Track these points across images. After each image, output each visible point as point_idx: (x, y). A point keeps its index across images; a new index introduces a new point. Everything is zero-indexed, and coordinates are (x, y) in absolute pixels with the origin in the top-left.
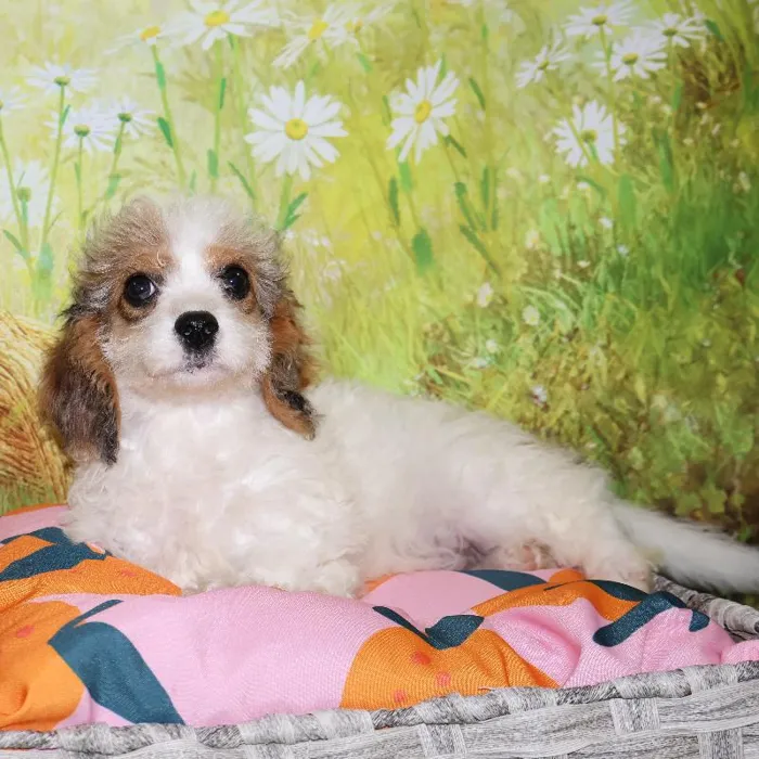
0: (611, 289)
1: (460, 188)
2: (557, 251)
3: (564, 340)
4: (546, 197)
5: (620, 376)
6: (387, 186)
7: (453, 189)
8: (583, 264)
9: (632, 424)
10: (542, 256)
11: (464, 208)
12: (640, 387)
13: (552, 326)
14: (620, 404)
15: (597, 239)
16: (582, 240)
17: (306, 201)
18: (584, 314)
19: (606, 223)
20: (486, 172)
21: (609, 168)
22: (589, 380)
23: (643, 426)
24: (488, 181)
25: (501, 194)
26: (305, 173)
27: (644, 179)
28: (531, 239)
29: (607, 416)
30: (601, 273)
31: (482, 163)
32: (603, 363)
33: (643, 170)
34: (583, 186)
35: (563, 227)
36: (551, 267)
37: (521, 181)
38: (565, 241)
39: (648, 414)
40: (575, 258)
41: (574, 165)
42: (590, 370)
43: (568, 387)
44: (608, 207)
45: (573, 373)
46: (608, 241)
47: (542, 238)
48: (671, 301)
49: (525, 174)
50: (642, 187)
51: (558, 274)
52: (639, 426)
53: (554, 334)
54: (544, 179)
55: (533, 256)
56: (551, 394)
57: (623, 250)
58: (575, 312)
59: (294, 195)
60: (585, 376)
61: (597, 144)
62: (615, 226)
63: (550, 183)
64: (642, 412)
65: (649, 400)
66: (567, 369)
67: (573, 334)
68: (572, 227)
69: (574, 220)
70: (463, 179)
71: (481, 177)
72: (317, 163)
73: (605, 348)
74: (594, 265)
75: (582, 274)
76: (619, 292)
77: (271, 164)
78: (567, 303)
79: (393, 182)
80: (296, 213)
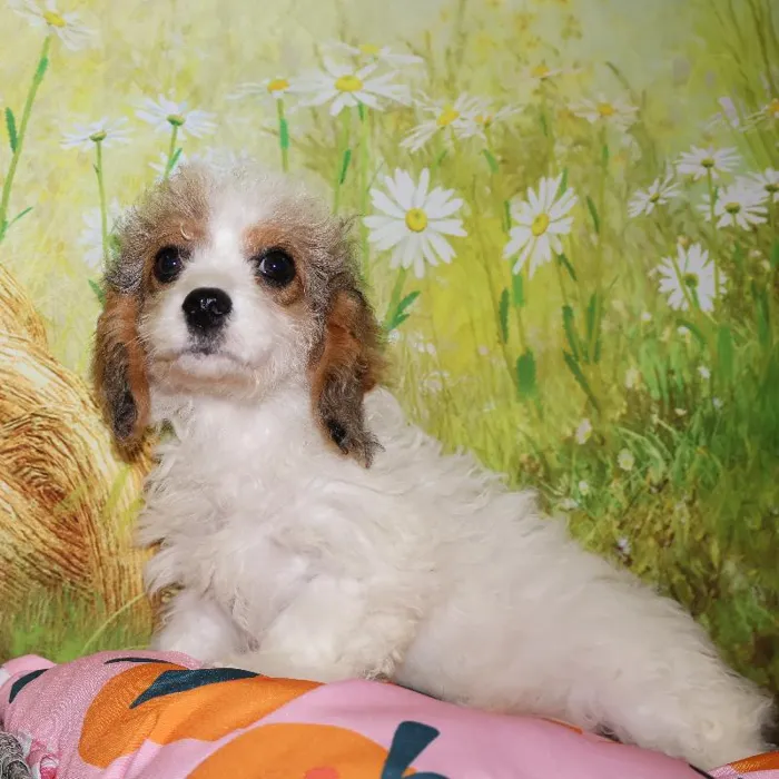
0: (703, 442)
1: (567, 312)
2: (655, 394)
3: (654, 490)
4: (647, 336)
5: (699, 537)
6: (499, 297)
7: (561, 312)
8: (680, 412)
9: (704, 588)
10: (641, 398)
11: (570, 333)
12: (715, 550)
13: (645, 474)
14: (697, 566)
15: (696, 386)
16: (681, 388)
17: (416, 301)
18: (675, 465)
19: (705, 372)
20: (593, 300)
21: (709, 315)
22: (672, 536)
23: (713, 592)
24: (594, 311)
25: (605, 325)
26: (419, 271)
27: (742, 332)
28: (631, 378)
29: (683, 578)
30: (695, 424)
31: (590, 289)
32: (686, 520)
33: (742, 323)
34: (683, 330)
35: (662, 369)
36: (649, 411)
37: (625, 315)
38: (664, 386)
39: (718, 579)
40: (673, 404)
41: (675, 308)
42: (674, 527)
43: (651, 542)
44: (707, 355)
45: (658, 527)
46: (705, 392)
47: (642, 379)
48: (750, 463)
49: (629, 308)
50: (740, 341)
51: (655, 419)
52: (709, 591)
53: (645, 483)
54: (646, 317)
55: (632, 396)
56: (635, 547)
57: (718, 403)
58: (668, 461)
59: (406, 292)
60: (669, 531)
61: (698, 289)
62: (712, 378)
63: (652, 323)
64: (714, 577)
65: (721, 564)
66: (653, 522)
67: (662, 486)
68: (670, 372)
69: (673, 365)
70: (571, 304)
71: (588, 304)
72: (432, 260)
73: (690, 503)
74: (690, 414)
75: (678, 422)
76: (708, 447)
77: (388, 253)
78: (661, 451)
79: (505, 294)
80: (405, 312)
